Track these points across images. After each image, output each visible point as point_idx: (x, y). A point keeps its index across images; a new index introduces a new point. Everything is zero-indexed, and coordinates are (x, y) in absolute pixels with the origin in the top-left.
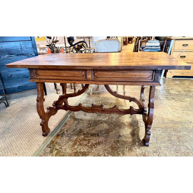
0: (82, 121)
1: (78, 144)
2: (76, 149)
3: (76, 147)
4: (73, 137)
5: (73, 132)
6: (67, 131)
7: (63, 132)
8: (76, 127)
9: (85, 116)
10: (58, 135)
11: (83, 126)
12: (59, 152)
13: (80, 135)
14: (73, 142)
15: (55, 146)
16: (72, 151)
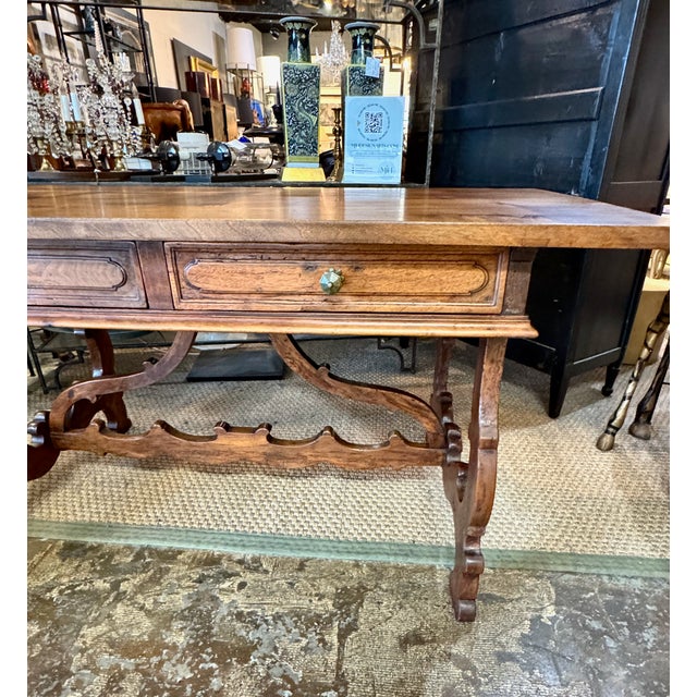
0: (333, 638)
1: (127, 664)
2: (86, 667)
3: (106, 660)
4: (182, 629)
5: (230, 614)
6: (242, 585)
7: (230, 576)
8: (277, 617)
9: (391, 642)
10: (212, 561)
11: (285, 652)
12: (98, 598)
13: (197, 655)
14: (146, 637)
15: (141, 572)
16: (83, 651)
